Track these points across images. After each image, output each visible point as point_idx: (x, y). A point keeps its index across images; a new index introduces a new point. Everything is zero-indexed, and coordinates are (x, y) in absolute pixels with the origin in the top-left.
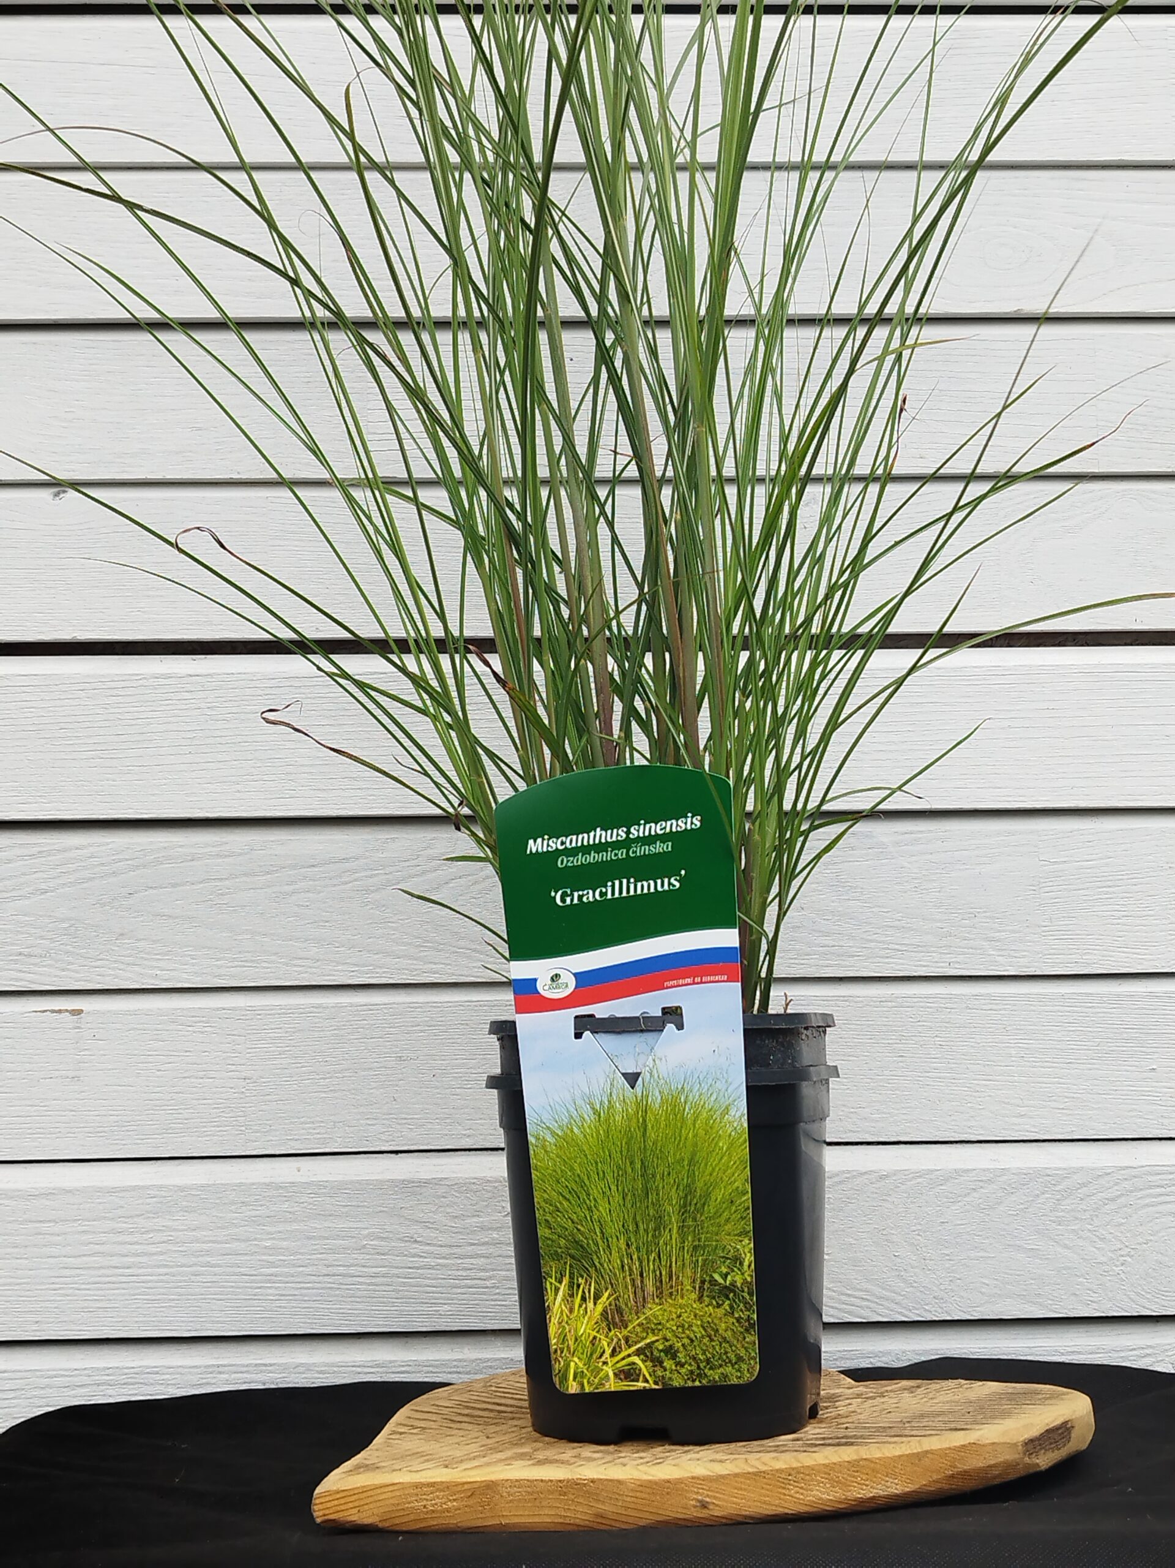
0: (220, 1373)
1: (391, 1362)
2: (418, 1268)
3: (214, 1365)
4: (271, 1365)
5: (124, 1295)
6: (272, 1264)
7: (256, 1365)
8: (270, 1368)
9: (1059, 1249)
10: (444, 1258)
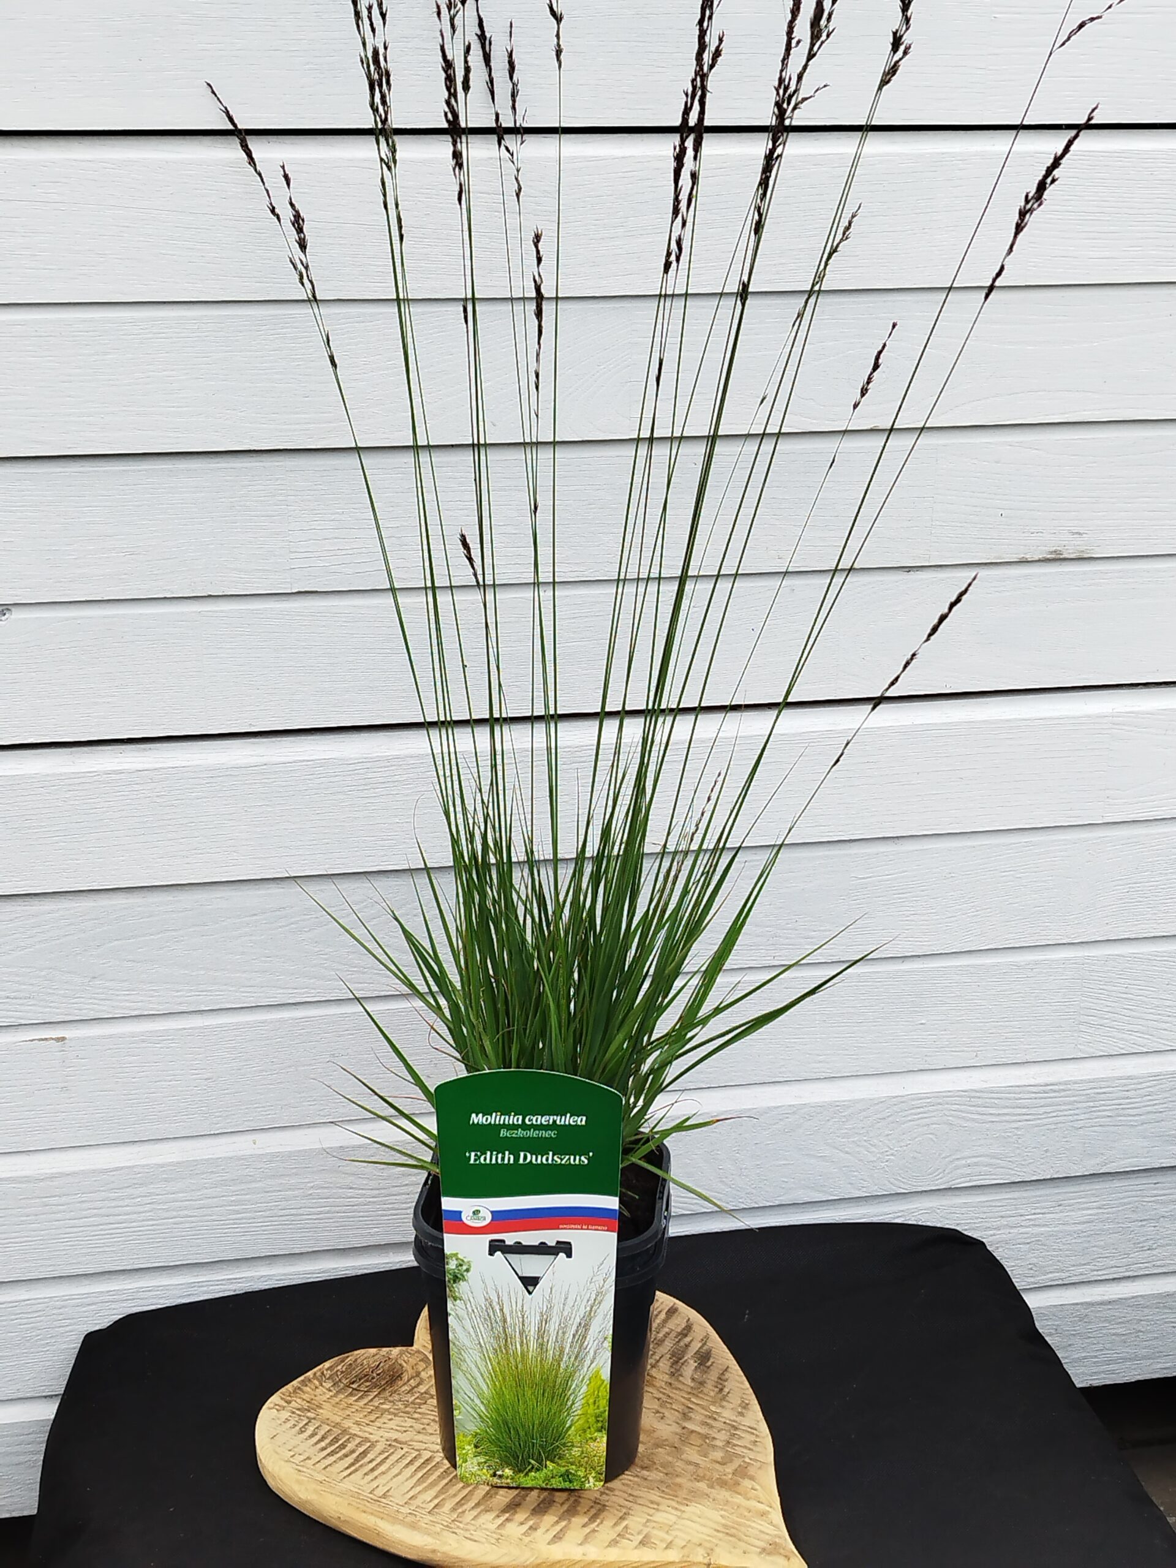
0: (202, 1286)
1: (333, 1269)
2: (353, 1206)
3: (195, 1282)
4: (240, 1278)
5: (119, 1242)
6: (238, 1212)
7: (228, 1279)
8: (240, 1280)
9: (842, 1154)
10: (373, 1197)
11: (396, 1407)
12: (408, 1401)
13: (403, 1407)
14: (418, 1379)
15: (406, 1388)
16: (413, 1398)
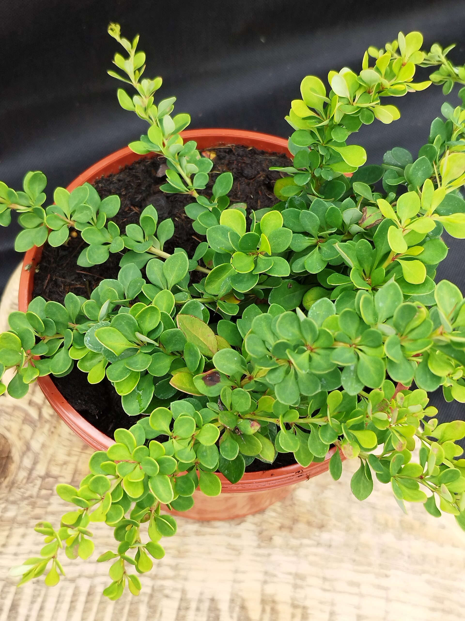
11: (23, 511)
12: (31, 497)
13: (29, 508)
14: (30, 454)
15: (22, 475)
16: (36, 490)
